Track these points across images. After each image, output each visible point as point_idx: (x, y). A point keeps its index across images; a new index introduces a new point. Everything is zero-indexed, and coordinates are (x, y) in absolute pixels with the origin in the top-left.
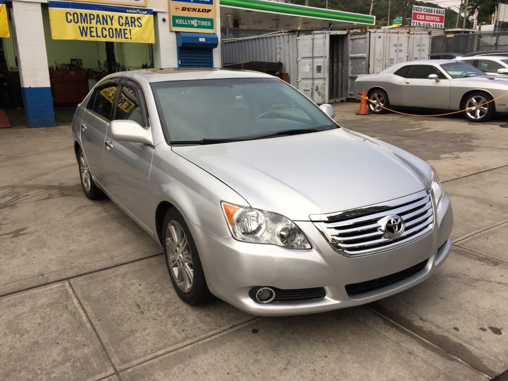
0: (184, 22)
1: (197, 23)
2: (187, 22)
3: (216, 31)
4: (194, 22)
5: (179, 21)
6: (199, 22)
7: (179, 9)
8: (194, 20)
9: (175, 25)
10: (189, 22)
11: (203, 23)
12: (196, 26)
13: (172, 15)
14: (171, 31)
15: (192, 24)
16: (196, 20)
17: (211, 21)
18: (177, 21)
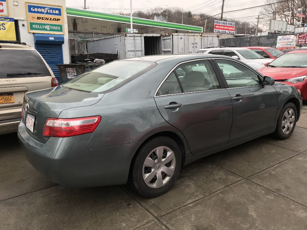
0: (40, 27)
1: (50, 27)
2: (42, 27)
3: (64, 33)
4: (47, 27)
5: (35, 26)
6: (51, 27)
7: (35, 18)
8: (47, 26)
9: (32, 28)
10: (43, 27)
11: (54, 28)
12: (49, 29)
13: (29, 22)
14: (30, 33)
15: (45, 28)
16: (49, 26)
17: (61, 26)
18: (34, 26)
